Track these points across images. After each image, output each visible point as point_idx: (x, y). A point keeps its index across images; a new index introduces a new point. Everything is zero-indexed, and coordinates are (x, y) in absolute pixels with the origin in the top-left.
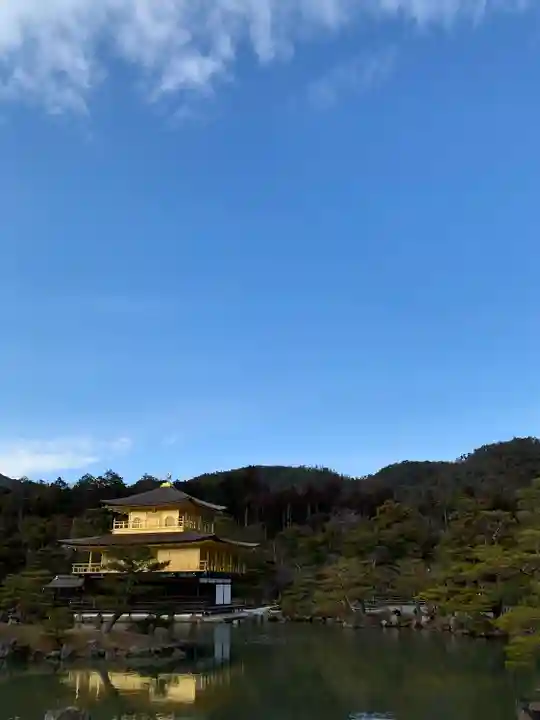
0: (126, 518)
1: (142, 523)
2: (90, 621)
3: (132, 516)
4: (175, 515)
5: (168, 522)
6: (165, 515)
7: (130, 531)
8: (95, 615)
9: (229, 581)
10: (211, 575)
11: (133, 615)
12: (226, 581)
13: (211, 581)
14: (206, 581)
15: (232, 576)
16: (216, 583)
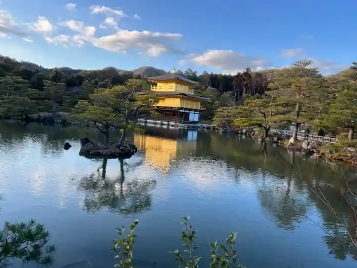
0: (156, 85)
1: (161, 88)
2: (143, 122)
3: (159, 84)
4: (174, 85)
5: (171, 87)
6: (170, 85)
7: (157, 90)
8: (144, 120)
9: (198, 113)
10: (186, 109)
11: (156, 121)
12: (196, 112)
13: (186, 111)
14: (183, 111)
15: (200, 111)
16: (190, 113)
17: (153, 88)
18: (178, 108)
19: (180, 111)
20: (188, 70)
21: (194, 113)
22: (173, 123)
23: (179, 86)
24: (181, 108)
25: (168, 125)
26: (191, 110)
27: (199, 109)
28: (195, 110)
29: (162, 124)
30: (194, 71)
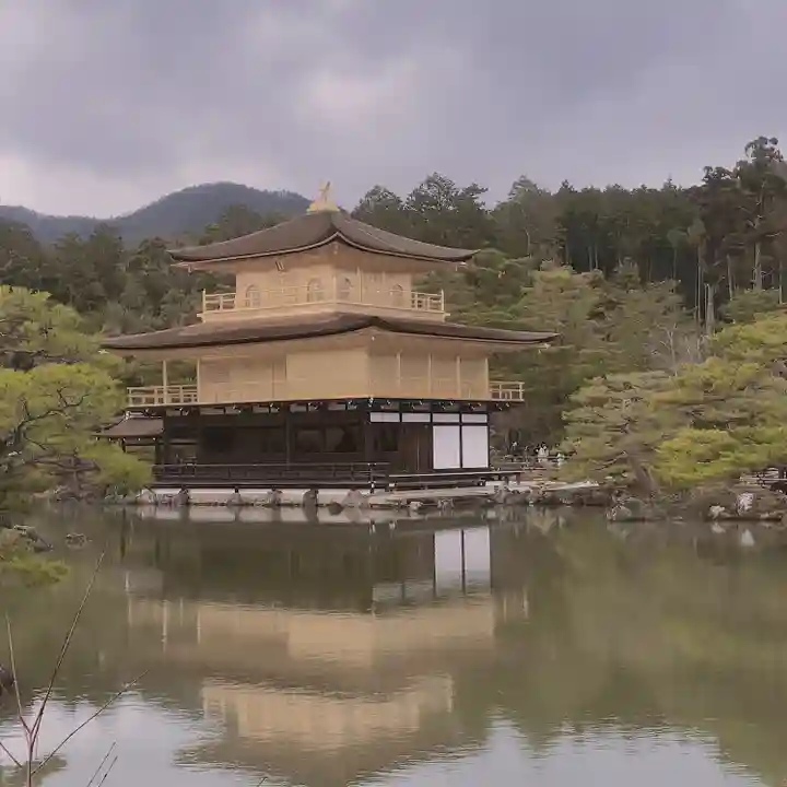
1: (262, 298)
2: (169, 504)
3: (244, 280)
6: (304, 275)
8: (177, 491)
9: (483, 419)
10: (405, 405)
11: (243, 492)
12: (466, 418)
13: (408, 418)
14: (394, 418)
15: (491, 408)
16: (431, 424)
17: (210, 307)
18: (362, 403)
19: (375, 417)
20: (429, 182)
21: (461, 424)
22: (339, 495)
23: (356, 278)
24: (379, 404)
25: (312, 506)
26: (436, 406)
27: (488, 397)
28: (465, 407)
29: (276, 505)
30: (460, 185)
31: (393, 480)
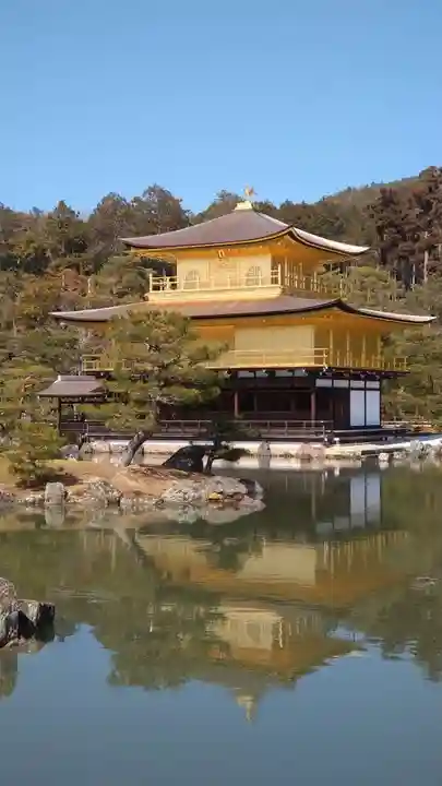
0: (171, 271)
3: (184, 268)
5: (251, 277)
7: (180, 295)
9: (376, 385)
10: (337, 374)
13: (338, 383)
14: (329, 383)
15: (382, 376)
16: (350, 389)
17: (156, 288)
18: (314, 373)
21: (365, 389)
25: (267, 455)
26: (352, 374)
31: (337, 435)
